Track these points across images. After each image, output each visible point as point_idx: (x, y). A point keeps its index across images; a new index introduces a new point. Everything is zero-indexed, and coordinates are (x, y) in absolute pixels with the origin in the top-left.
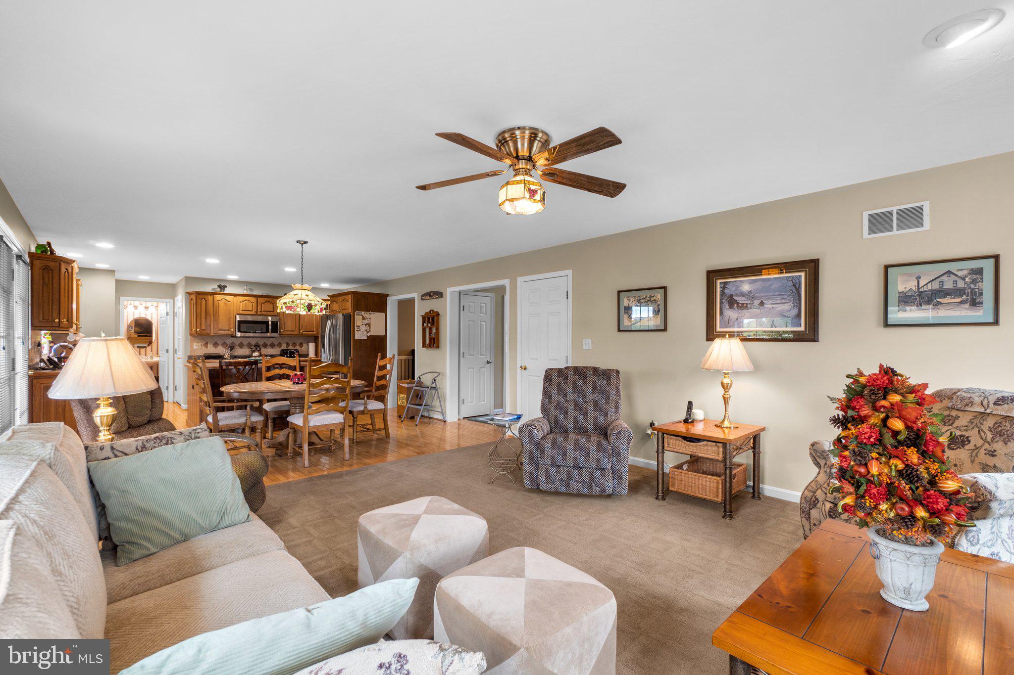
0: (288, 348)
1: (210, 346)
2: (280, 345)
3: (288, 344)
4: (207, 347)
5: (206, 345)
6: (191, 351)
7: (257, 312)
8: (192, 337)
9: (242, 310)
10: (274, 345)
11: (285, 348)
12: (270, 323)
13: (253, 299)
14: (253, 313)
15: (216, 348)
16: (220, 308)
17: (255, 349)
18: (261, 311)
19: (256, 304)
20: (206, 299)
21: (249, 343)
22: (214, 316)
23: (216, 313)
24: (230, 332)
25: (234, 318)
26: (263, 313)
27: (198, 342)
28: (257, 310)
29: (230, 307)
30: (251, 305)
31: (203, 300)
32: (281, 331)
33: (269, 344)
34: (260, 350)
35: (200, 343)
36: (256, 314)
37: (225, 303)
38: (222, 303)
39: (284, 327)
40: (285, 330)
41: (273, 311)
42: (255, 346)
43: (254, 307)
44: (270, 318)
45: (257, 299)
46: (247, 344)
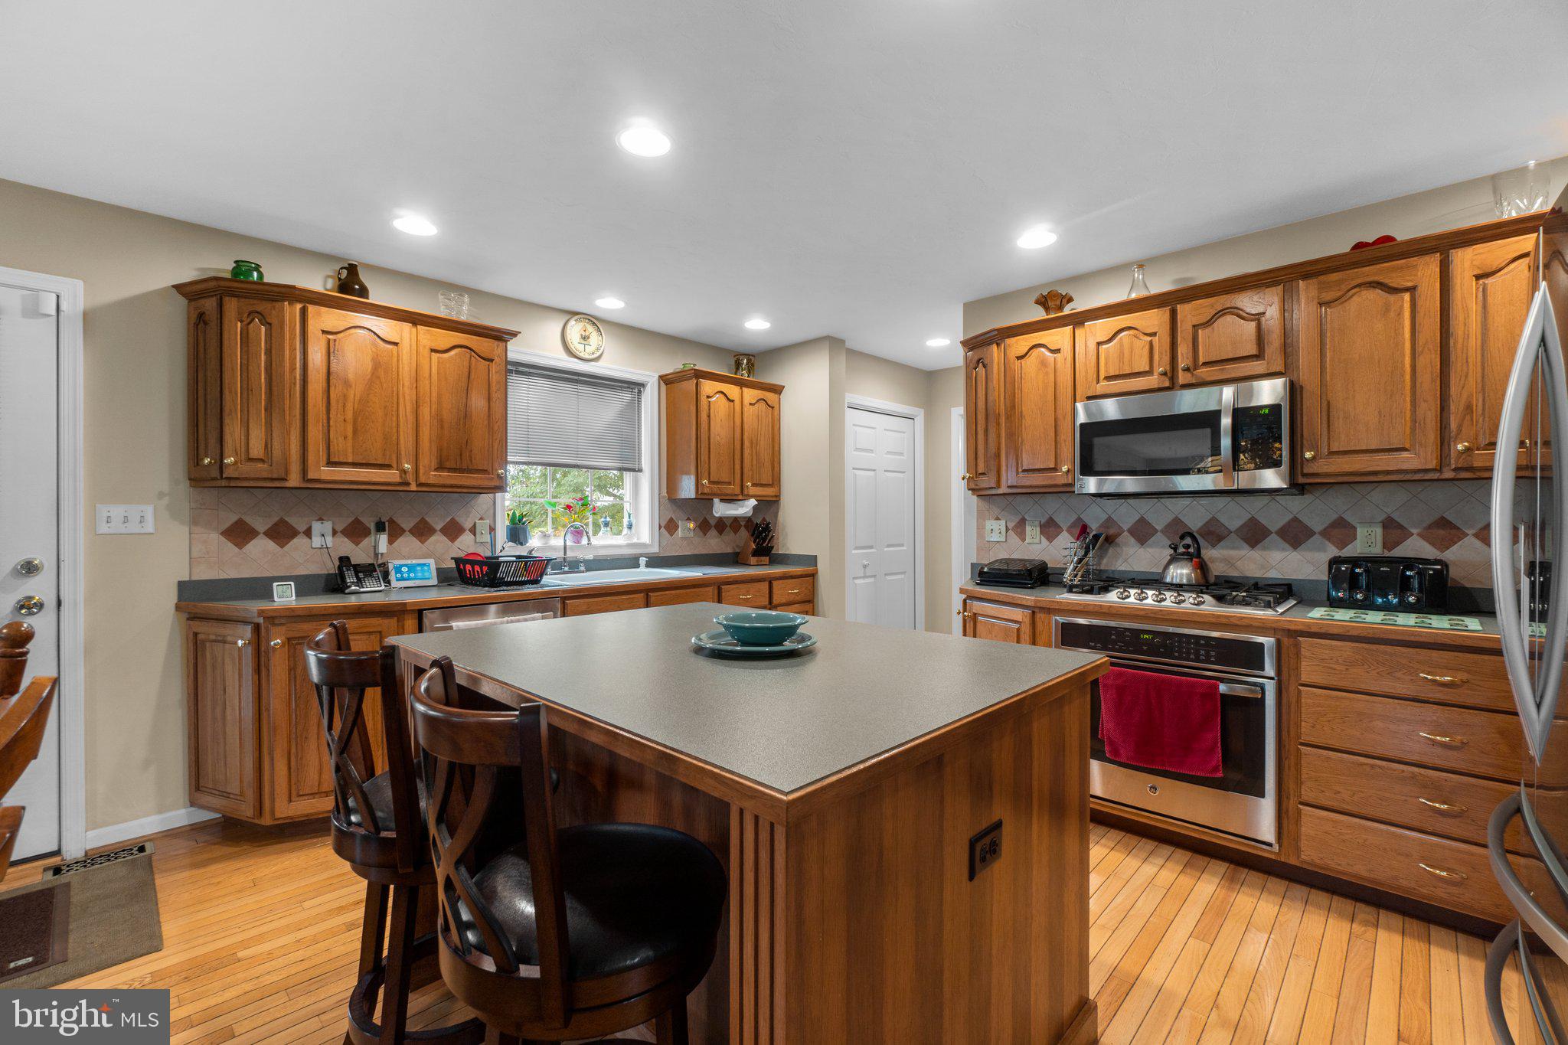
0: (1399, 552)
1: (1032, 532)
2: (1340, 530)
3: (1393, 530)
4: (1022, 538)
5: (1020, 528)
6: (979, 549)
7: (1171, 374)
8: (984, 505)
9: (1108, 378)
10: (1309, 533)
11: (1377, 550)
12: (1226, 421)
13: (1154, 320)
14: (1153, 381)
15: (1050, 539)
16: (1025, 390)
17: (1181, 550)
18: (1187, 369)
19: (1167, 339)
20: (985, 362)
21: (1177, 521)
22: (1008, 417)
23: (1013, 409)
24: (1060, 478)
25: (1069, 417)
26: (1203, 373)
27: (998, 519)
28: (1168, 368)
29: (1058, 374)
30: (1147, 347)
31: (981, 369)
32: (1308, 455)
33: (1234, 524)
34: (1198, 554)
35: (1003, 522)
36: (1167, 384)
37: (1043, 363)
38: (1031, 363)
39: (1325, 433)
40: (1335, 449)
41: (1259, 356)
42: (1182, 537)
43: (1156, 357)
44: (1228, 393)
45: (1173, 314)
46: (1169, 526)
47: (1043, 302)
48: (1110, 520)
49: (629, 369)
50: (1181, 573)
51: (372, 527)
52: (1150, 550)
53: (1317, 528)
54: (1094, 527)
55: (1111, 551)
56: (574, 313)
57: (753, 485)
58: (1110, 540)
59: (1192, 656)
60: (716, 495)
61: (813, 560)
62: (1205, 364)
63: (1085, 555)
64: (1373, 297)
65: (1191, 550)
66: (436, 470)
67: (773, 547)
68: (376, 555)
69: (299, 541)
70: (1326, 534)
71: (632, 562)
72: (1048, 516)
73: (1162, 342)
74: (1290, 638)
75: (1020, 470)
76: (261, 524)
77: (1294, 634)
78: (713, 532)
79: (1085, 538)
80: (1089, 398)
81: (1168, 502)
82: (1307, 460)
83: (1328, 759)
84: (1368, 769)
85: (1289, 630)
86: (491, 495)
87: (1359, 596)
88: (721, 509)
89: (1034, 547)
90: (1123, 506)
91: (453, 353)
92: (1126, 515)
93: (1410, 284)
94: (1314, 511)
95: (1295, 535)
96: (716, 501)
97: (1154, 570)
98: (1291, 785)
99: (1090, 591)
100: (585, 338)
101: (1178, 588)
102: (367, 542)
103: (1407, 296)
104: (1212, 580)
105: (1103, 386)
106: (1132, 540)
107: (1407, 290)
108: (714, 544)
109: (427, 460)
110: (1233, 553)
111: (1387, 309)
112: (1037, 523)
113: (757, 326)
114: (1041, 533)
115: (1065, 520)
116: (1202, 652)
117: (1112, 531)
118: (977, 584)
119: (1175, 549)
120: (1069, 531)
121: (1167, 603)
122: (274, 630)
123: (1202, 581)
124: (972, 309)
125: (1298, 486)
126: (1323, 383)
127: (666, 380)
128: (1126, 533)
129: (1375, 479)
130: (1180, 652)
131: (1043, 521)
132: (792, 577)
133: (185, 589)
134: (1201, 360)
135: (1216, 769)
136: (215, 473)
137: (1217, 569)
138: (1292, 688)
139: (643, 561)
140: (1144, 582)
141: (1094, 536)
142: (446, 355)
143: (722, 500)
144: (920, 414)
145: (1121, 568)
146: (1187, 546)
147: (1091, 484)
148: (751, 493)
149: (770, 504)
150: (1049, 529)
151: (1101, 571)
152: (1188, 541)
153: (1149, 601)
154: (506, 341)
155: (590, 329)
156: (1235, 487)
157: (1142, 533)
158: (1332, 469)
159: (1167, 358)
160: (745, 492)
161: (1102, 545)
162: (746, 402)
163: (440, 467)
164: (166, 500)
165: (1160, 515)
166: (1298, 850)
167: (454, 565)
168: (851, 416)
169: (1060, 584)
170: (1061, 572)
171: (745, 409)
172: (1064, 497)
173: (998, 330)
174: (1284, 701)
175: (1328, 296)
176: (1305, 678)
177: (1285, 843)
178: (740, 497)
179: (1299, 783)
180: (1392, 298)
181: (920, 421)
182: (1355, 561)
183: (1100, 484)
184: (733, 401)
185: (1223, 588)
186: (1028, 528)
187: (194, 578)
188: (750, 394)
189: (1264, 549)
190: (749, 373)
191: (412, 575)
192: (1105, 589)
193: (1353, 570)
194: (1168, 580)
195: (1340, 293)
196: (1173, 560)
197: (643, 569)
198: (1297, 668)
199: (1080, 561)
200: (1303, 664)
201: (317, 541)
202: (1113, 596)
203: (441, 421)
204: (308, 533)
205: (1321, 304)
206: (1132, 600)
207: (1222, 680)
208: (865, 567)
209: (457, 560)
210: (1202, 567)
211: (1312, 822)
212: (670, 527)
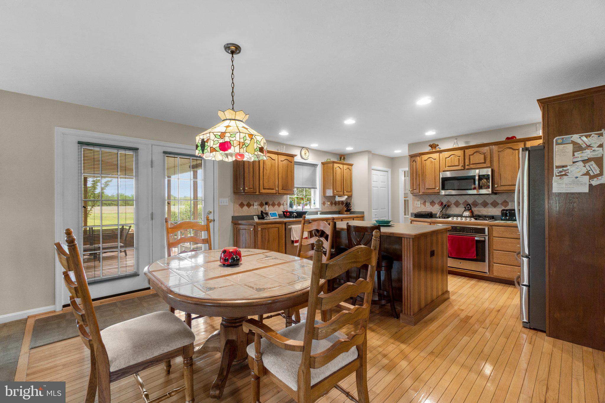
1: (428, 204)
3: (506, 203)
4: (425, 205)
5: (424, 203)
6: (413, 208)
7: (464, 166)
8: (414, 197)
9: (448, 166)
10: (498, 204)
11: (513, 208)
12: (477, 178)
13: (460, 153)
14: (459, 168)
15: (433, 206)
16: (427, 168)
17: (467, 208)
18: (468, 165)
19: (463, 158)
20: (416, 161)
21: (466, 201)
22: (422, 175)
23: (423, 173)
24: (436, 191)
25: (438, 176)
26: (472, 166)
27: (418, 201)
28: (463, 165)
29: (435, 165)
30: (458, 159)
31: (414, 162)
32: (496, 186)
33: (480, 202)
34: (471, 209)
35: (420, 202)
36: (463, 168)
37: (432, 162)
38: (428, 162)
39: (500, 180)
40: (502, 185)
41: (485, 163)
42: (467, 205)
43: (460, 162)
44: (477, 171)
45: (464, 152)
46: (464, 203)
47: (431, 146)
48: (449, 201)
49: (315, 161)
50: (467, 214)
51: (264, 204)
52: (459, 208)
53: (500, 203)
54: (444, 203)
55: (449, 209)
56: (304, 147)
57: (346, 192)
58: (449, 206)
59: (469, 232)
60: (337, 195)
61: (363, 213)
62: (472, 164)
63: (443, 210)
64: (510, 151)
65: (469, 208)
66: (282, 190)
67: (351, 209)
68: (265, 210)
69: (252, 207)
70: (502, 204)
71: (316, 213)
72: (432, 200)
73: (462, 158)
74: (491, 227)
75: (425, 189)
76: (245, 203)
77: (492, 226)
78: (334, 205)
79: (442, 206)
80: (444, 171)
81: (464, 196)
82: (496, 187)
83: (499, 253)
84: (507, 254)
85: (491, 225)
86: (286, 196)
87: (508, 218)
88: (338, 199)
89: (428, 208)
90: (452, 197)
91: (284, 161)
92: (453, 200)
93: (518, 148)
94: (499, 199)
95: (495, 204)
96: (337, 196)
97: (460, 213)
98: (491, 259)
99: (445, 218)
100: (305, 154)
101: (466, 217)
102: (264, 207)
103: (517, 151)
104: (474, 215)
105: (447, 168)
106: (454, 206)
107: (517, 150)
108: (334, 208)
109: (280, 187)
110: (480, 209)
111: (513, 153)
112: (429, 202)
113: (349, 149)
114: (430, 204)
115: (437, 201)
116: (471, 231)
117: (449, 204)
118: (414, 217)
119: (465, 208)
120: (438, 204)
121: (463, 220)
122: (258, 226)
123: (472, 216)
124: (411, 146)
125: (494, 193)
126: (499, 170)
127: (323, 164)
128: (453, 204)
129: (510, 191)
130: (466, 231)
131: (431, 202)
132: (358, 217)
133: (233, 217)
134: (471, 163)
135: (474, 257)
136: (242, 191)
137: (476, 213)
138: (491, 238)
139: (319, 213)
140: (457, 216)
141: (445, 205)
142: (283, 162)
143: (338, 196)
144: (390, 171)
145: (452, 213)
146: (468, 207)
147: (443, 192)
148: (346, 194)
149: (350, 197)
150: (432, 203)
151: (446, 214)
152: (469, 206)
153: (459, 220)
154: (294, 157)
155: (307, 151)
156: (479, 193)
157: (457, 204)
158: (501, 189)
159: (463, 162)
160: (344, 194)
161: (447, 207)
162: (344, 169)
163: (283, 189)
164: (230, 197)
165: (461, 200)
166: (493, 273)
167: (282, 213)
168: (374, 172)
169: (436, 217)
170: (436, 214)
171: (344, 171)
172: (437, 195)
173: (419, 153)
174: (490, 241)
175: (500, 150)
176: (494, 235)
177: (490, 272)
178: (343, 195)
179: (493, 258)
180: (514, 151)
181: (390, 172)
182: (507, 210)
183: (445, 192)
184: (341, 169)
185: (477, 217)
186: (427, 203)
187: (235, 215)
188: (345, 167)
189: (487, 208)
190: (344, 160)
191: (273, 215)
192: (448, 218)
193: (506, 212)
194: (464, 215)
195: (503, 149)
196: (465, 211)
197: (319, 215)
198: (492, 233)
199: (441, 211)
200: (494, 232)
201: (255, 207)
202: (450, 219)
203: (283, 178)
204: (253, 205)
205: (498, 152)
206: (455, 220)
207: (476, 237)
208: (376, 215)
209: (284, 212)
210: (472, 212)
211: (496, 267)
212: (324, 204)
